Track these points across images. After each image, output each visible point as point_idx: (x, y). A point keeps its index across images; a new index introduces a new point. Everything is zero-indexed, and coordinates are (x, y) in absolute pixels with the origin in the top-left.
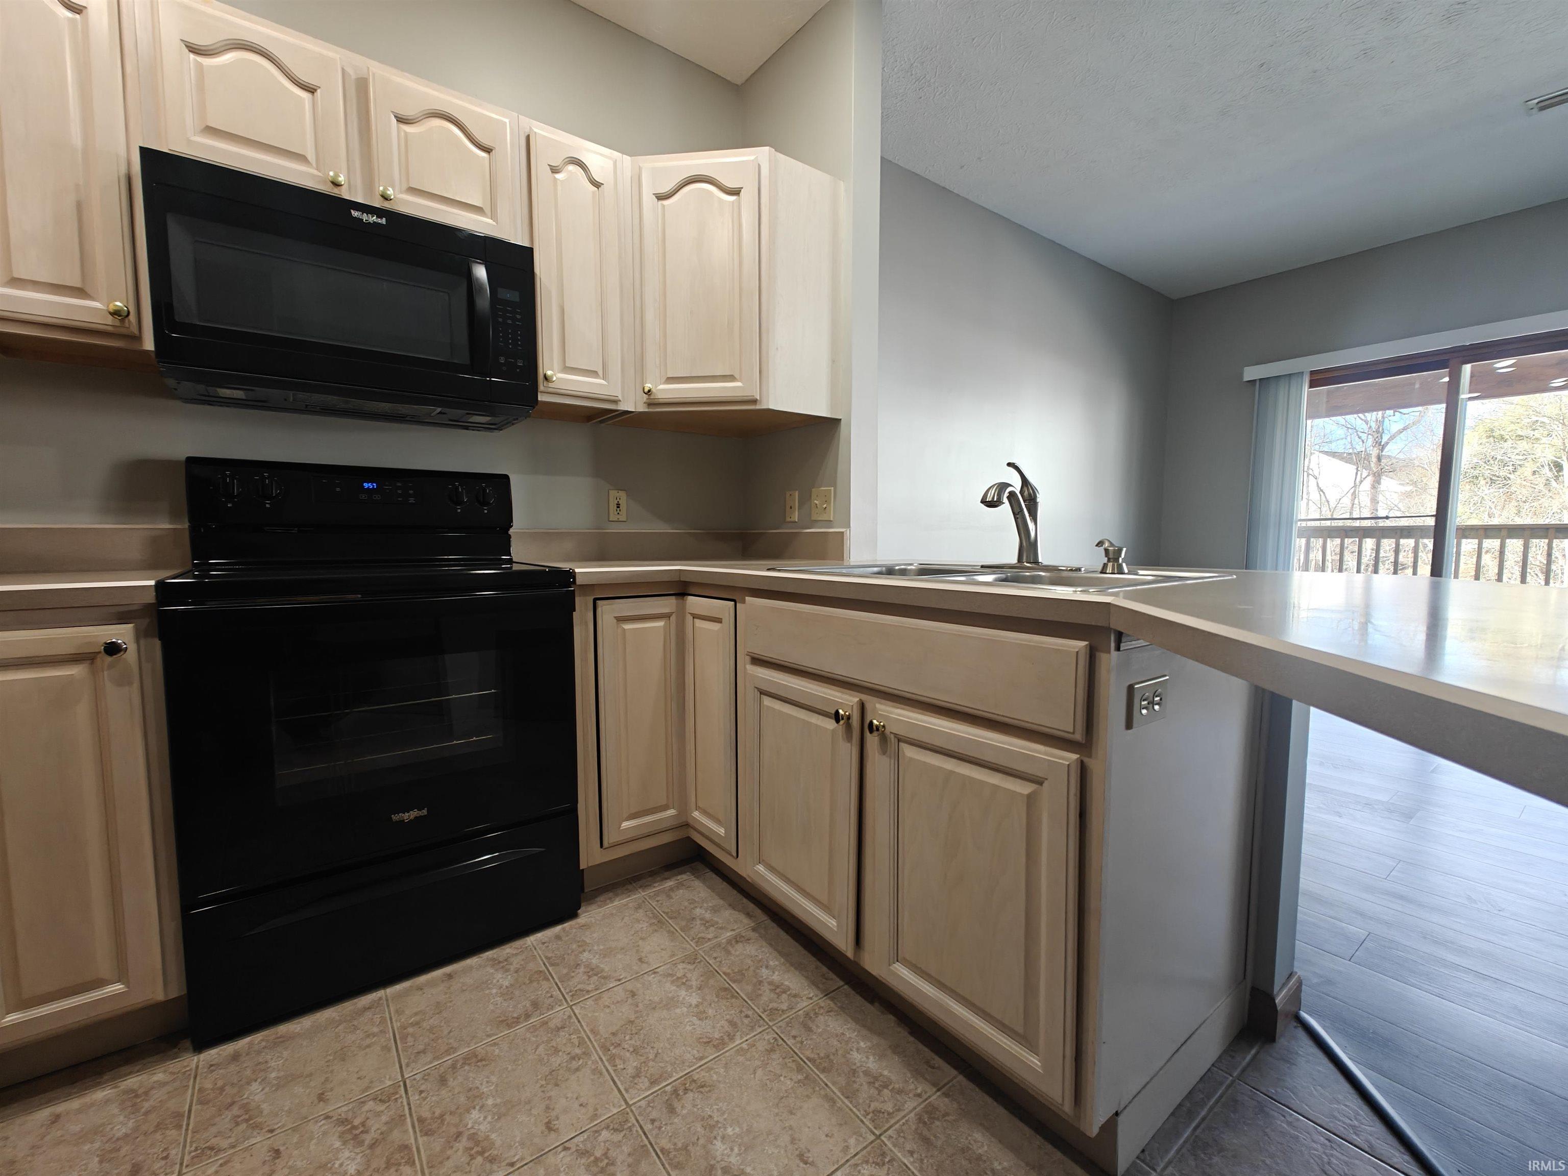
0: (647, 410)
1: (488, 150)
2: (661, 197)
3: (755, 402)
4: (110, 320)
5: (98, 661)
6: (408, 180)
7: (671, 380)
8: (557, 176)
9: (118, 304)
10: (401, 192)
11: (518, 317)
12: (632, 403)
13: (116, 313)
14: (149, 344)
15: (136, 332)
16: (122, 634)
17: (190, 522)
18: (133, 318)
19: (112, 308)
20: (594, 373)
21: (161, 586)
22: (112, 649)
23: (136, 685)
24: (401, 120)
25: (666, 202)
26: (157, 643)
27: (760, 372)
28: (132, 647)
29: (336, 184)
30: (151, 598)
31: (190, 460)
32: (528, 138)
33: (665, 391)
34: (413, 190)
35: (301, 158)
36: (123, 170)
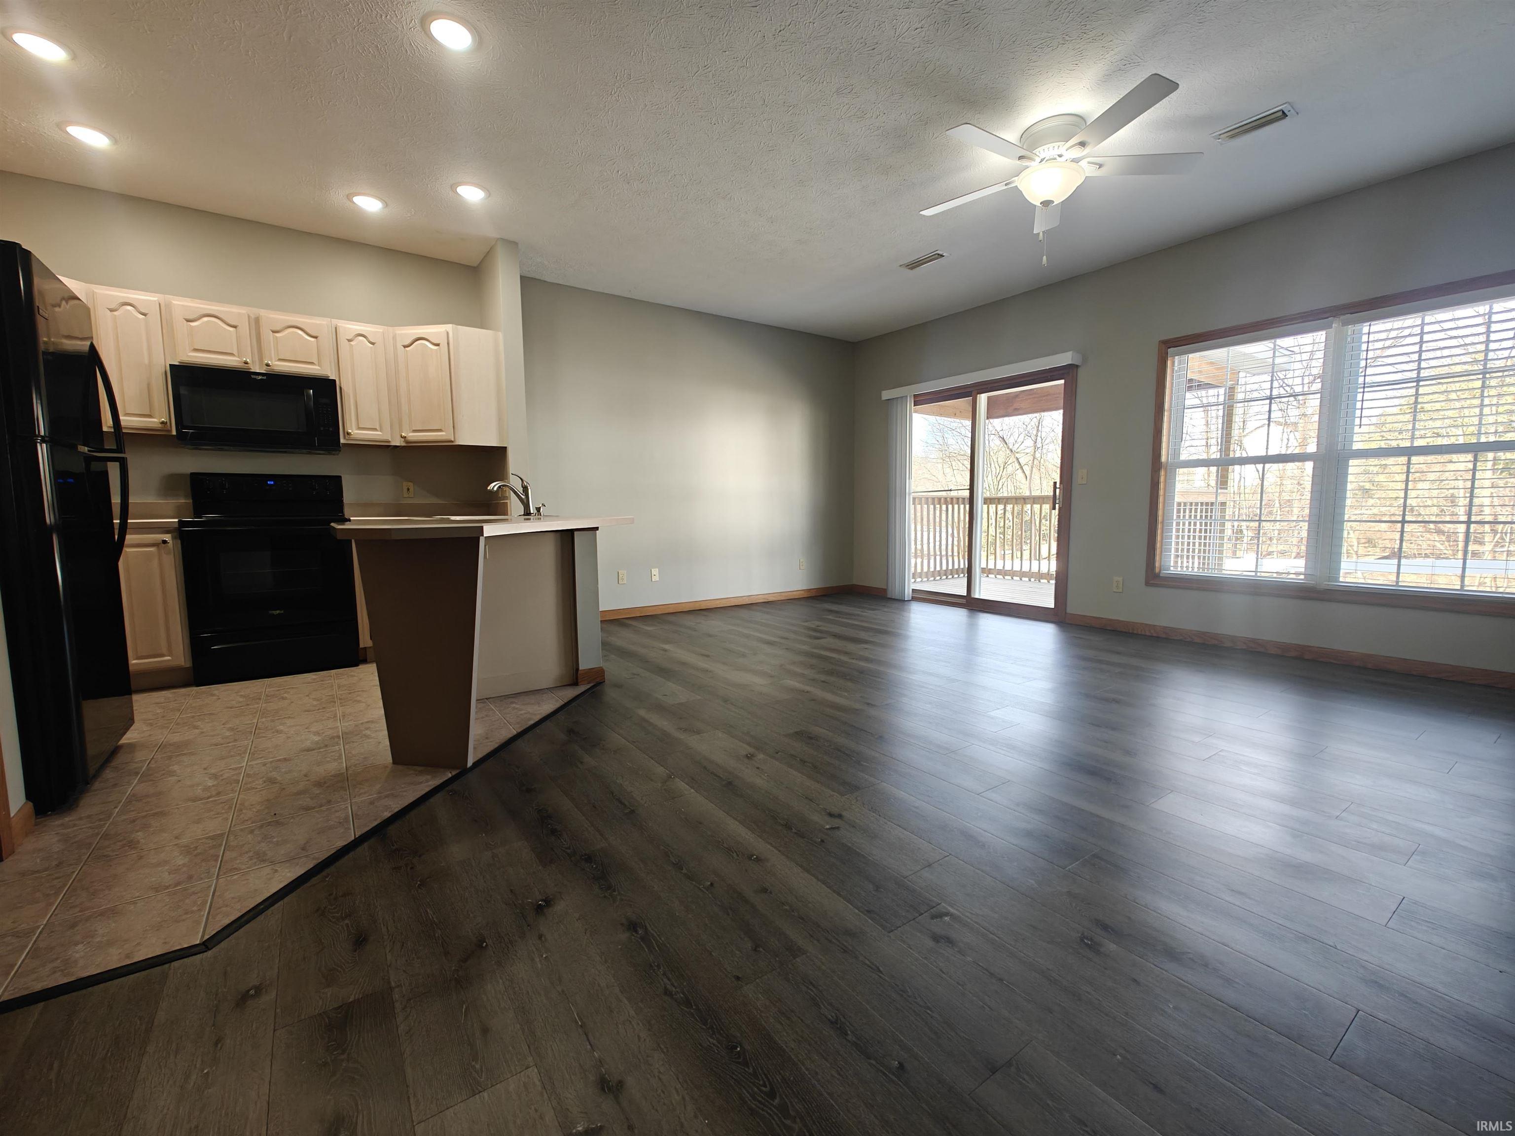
0: (405, 445)
1: (316, 337)
2: (405, 347)
3: (452, 441)
4: (160, 426)
5: (160, 546)
6: (278, 355)
7: (415, 431)
8: (352, 343)
9: (163, 419)
10: (276, 361)
11: (329, 409)
12: (397, 442)
13: (163, 423)
14: (174, 433)
15: (170, 429)
16: (167, 537)
17: (192, 499)
18: (168, 423)
19: (161, 421)
20: (375, 429)
21: (180, 522)
22: (165, 542)
23: (172, 554)
24: (274, 332)
25: (407, 349)
26: (179, 542)
27: (454, 427)
28: (171, 542)
29: (246, 363)
30: (177, 525)
31: (192, 474)
32: (336, 328)
33: (413, 436)
34: (280, 360)
35: (232, 354)
36: (163, 370)
